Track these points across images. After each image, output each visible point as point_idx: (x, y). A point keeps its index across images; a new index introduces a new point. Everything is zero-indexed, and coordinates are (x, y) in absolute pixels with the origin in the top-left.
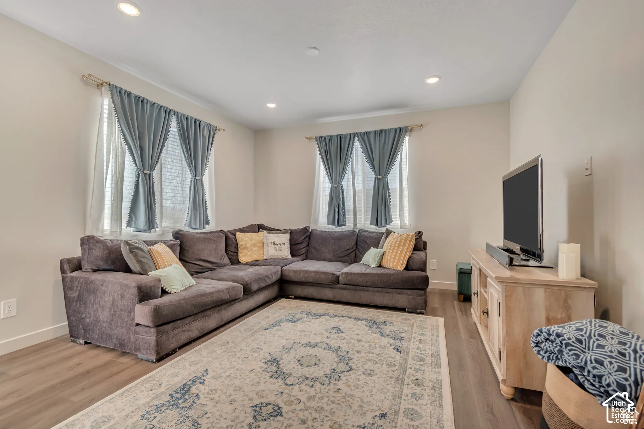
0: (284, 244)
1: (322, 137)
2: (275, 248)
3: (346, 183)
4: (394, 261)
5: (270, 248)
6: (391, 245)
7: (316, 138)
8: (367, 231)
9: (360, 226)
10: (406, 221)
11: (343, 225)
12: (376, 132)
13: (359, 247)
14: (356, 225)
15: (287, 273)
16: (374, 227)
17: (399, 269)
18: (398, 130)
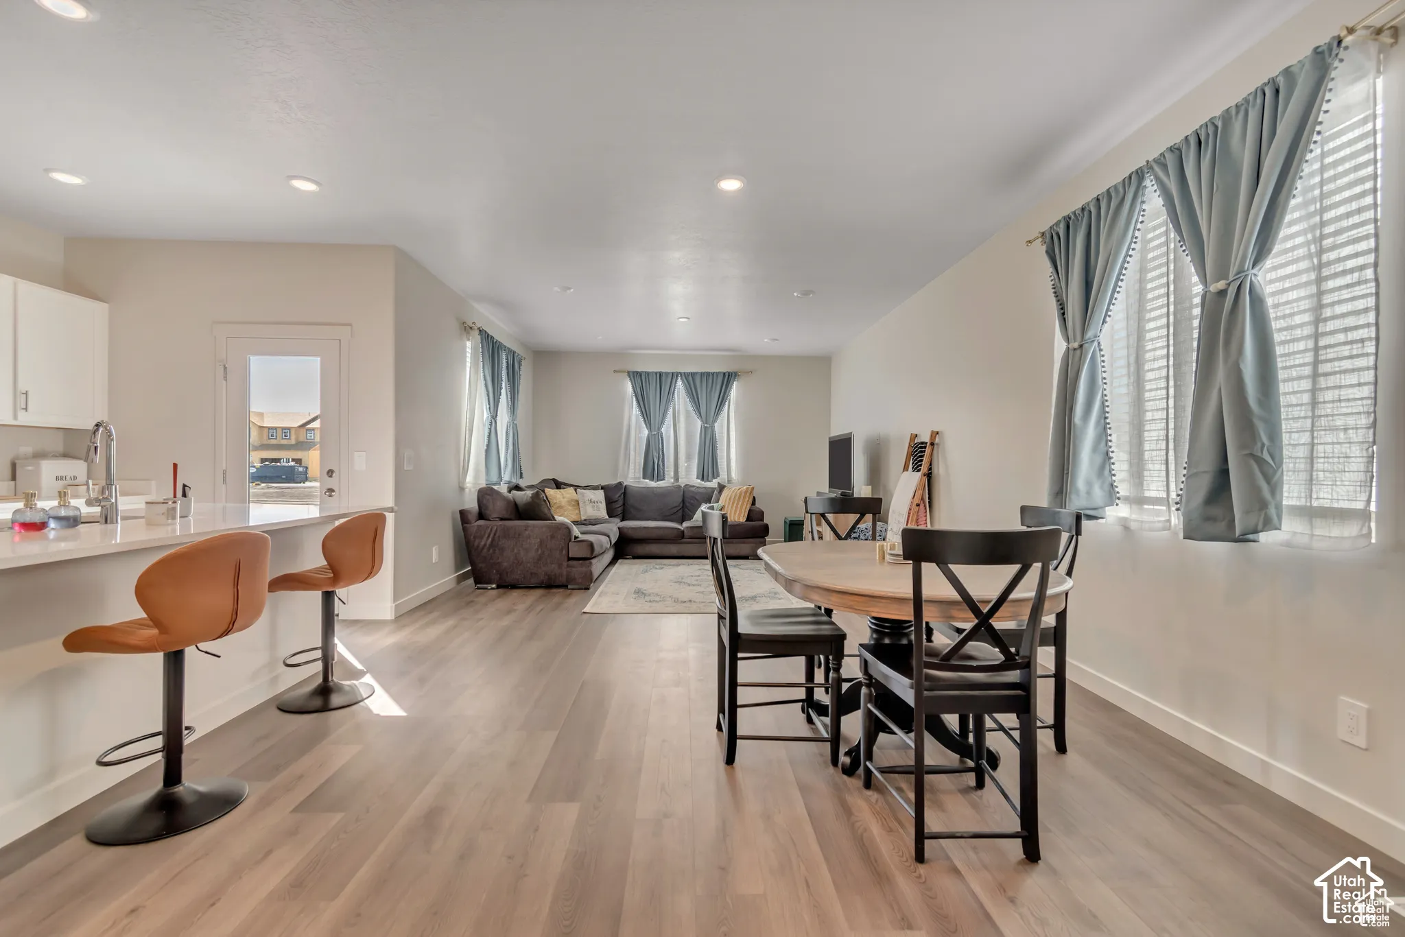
0: (601, 502)
1: (637, 372)
2: (593, 507)
3: (667, 430)
4: (735, 514)
5: (587, 507)
6: (730, 499)
7: (628, 372)
8: (694, 486)
9: (683, 482)
10: (733, 475)
11: (664, 479)
12: (702, 374)
13: (688, 504)
14: (678, 479)
15: (625, 530)
16: (699, 481)
17: (741, 521)
18: (727, 374)
